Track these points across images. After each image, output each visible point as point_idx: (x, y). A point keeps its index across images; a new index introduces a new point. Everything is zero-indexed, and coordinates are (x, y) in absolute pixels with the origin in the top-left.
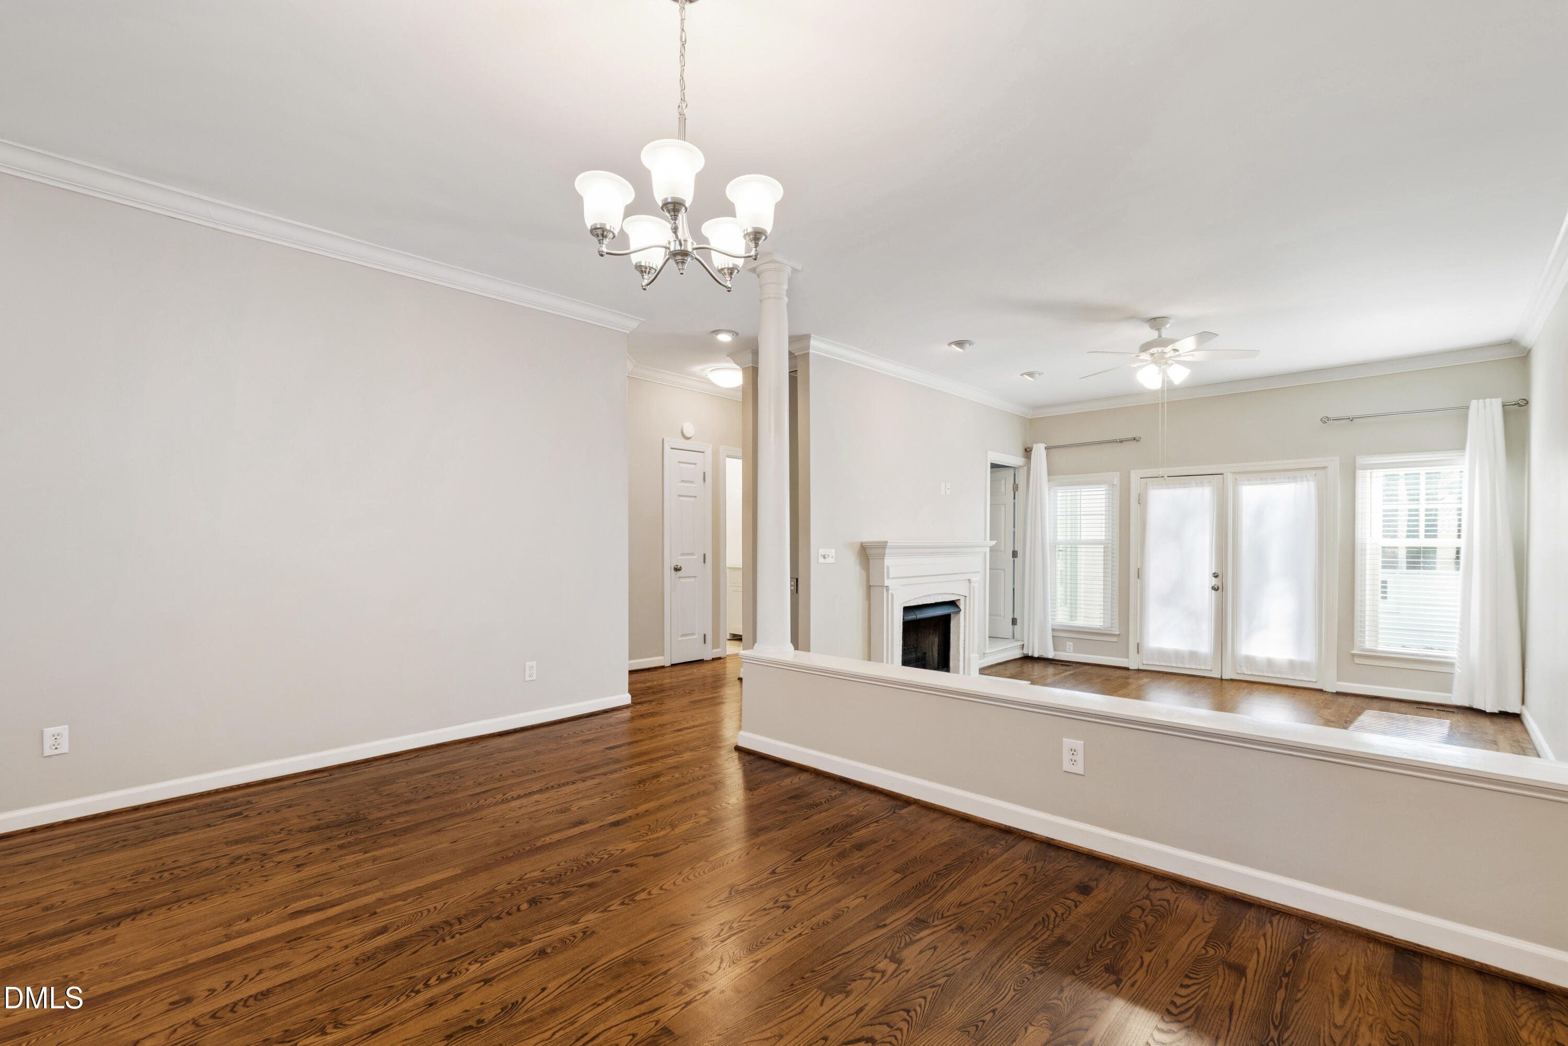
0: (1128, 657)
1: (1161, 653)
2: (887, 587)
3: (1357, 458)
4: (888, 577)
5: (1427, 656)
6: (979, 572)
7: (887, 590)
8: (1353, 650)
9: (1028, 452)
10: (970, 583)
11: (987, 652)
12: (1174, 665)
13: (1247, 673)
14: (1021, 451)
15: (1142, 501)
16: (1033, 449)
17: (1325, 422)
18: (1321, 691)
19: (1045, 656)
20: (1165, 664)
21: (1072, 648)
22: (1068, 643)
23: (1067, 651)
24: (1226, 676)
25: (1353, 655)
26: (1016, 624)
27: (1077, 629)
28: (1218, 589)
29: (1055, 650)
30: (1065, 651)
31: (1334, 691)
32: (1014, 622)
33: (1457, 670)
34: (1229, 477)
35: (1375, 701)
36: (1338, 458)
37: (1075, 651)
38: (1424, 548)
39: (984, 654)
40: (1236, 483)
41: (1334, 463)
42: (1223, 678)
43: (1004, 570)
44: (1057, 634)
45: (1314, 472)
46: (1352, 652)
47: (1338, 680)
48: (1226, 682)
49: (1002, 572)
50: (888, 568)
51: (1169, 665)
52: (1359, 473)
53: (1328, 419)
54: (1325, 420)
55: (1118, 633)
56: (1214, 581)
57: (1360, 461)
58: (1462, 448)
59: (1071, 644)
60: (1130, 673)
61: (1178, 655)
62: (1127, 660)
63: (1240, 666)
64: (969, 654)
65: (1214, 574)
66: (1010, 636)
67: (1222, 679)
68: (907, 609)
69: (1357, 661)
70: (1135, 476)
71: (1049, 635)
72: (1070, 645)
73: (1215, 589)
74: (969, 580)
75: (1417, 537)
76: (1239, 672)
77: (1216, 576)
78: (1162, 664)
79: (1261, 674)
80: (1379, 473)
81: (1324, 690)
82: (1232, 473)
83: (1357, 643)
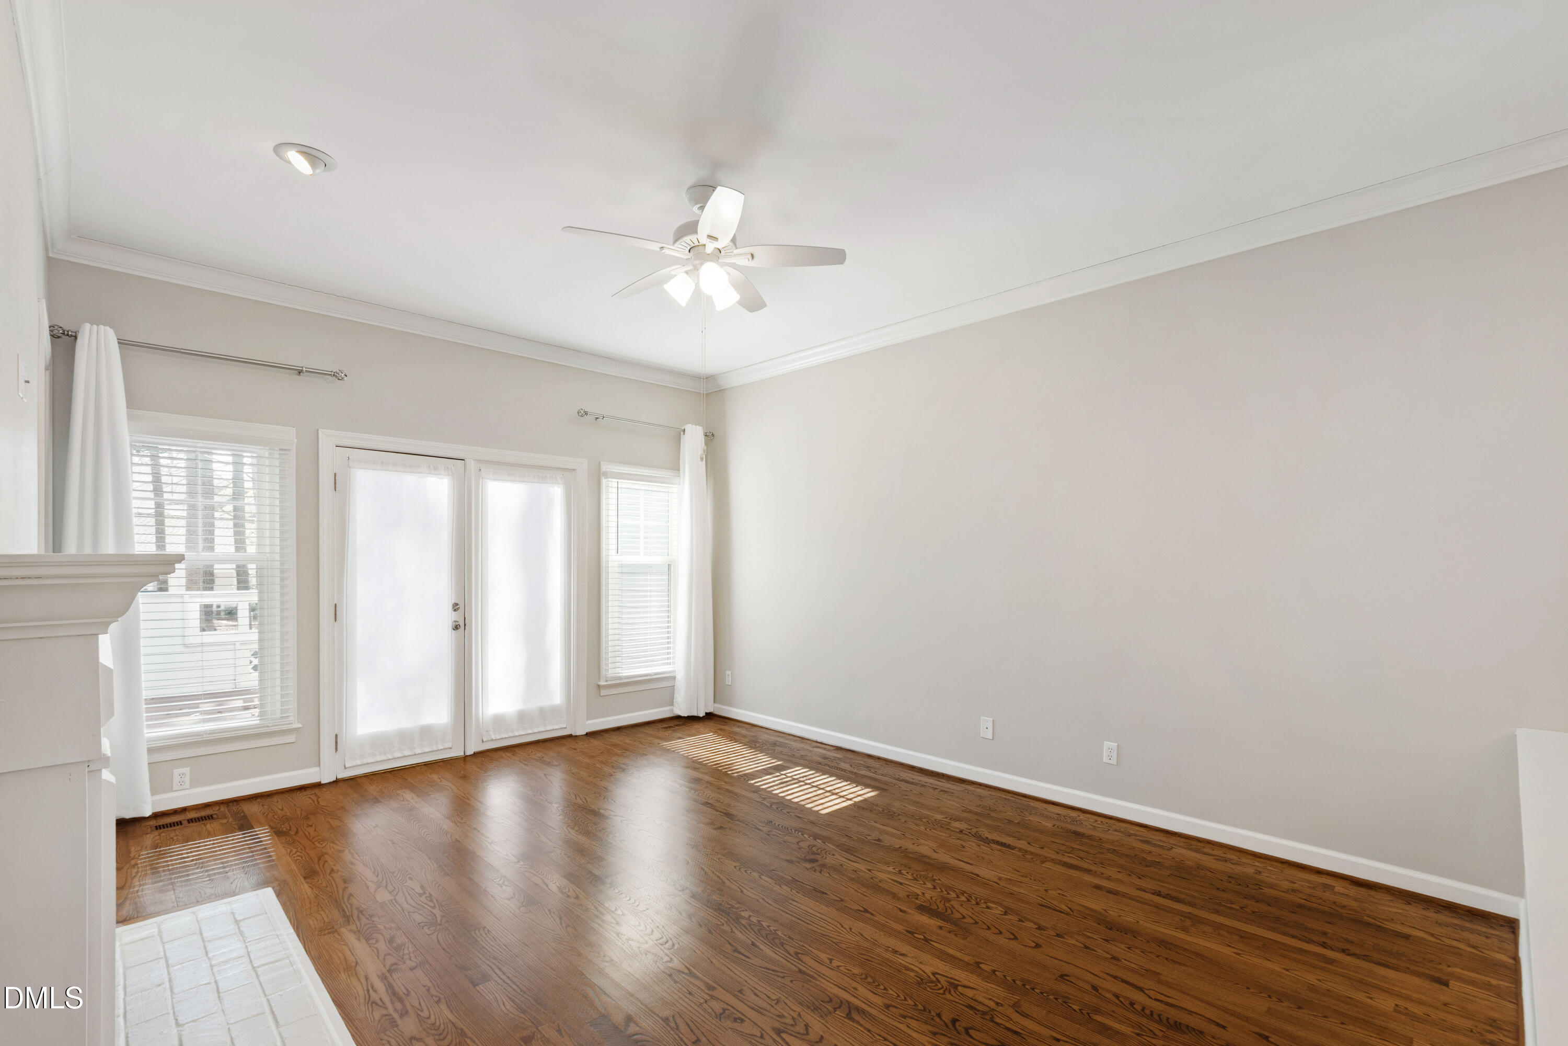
0: (319, 765)
1: (378, 741)
3: (602, 463)
8: (601, 681)
12: (398, 755)
13: (495, 738)
15: (341, 485)
16: (82, 336)
18: (570, 736)
20: (384, 758)
21: (187, 779)
22: (177, 772)
23: (175, 787)
24: (470, 752)
30: (171, 790)
31: (585, 733)
34: (472, 465)
37: (195, 783)
40: (480, 477)
41: (583, 466)
42: (467, 754)
45: (560, 474)
46: (599, 684)
47: (588, 719)
48: (472, 759)
51: (390, 757)
52: (604, 480)
56: (453, 617)
59: (187, 770)
60: (324, 789)
61: (403, 737)
62: (317, 769)
63: (487, 731)
65: (454, 605)
69: (603, 692)
71: (144, 762)
72: (182, 773)
76: (484, 740)
77: (456, 608)
78: (379, 758)
79: (511, 735)
81: (574, 734)
82: (475, 460)
83: (603, 673)
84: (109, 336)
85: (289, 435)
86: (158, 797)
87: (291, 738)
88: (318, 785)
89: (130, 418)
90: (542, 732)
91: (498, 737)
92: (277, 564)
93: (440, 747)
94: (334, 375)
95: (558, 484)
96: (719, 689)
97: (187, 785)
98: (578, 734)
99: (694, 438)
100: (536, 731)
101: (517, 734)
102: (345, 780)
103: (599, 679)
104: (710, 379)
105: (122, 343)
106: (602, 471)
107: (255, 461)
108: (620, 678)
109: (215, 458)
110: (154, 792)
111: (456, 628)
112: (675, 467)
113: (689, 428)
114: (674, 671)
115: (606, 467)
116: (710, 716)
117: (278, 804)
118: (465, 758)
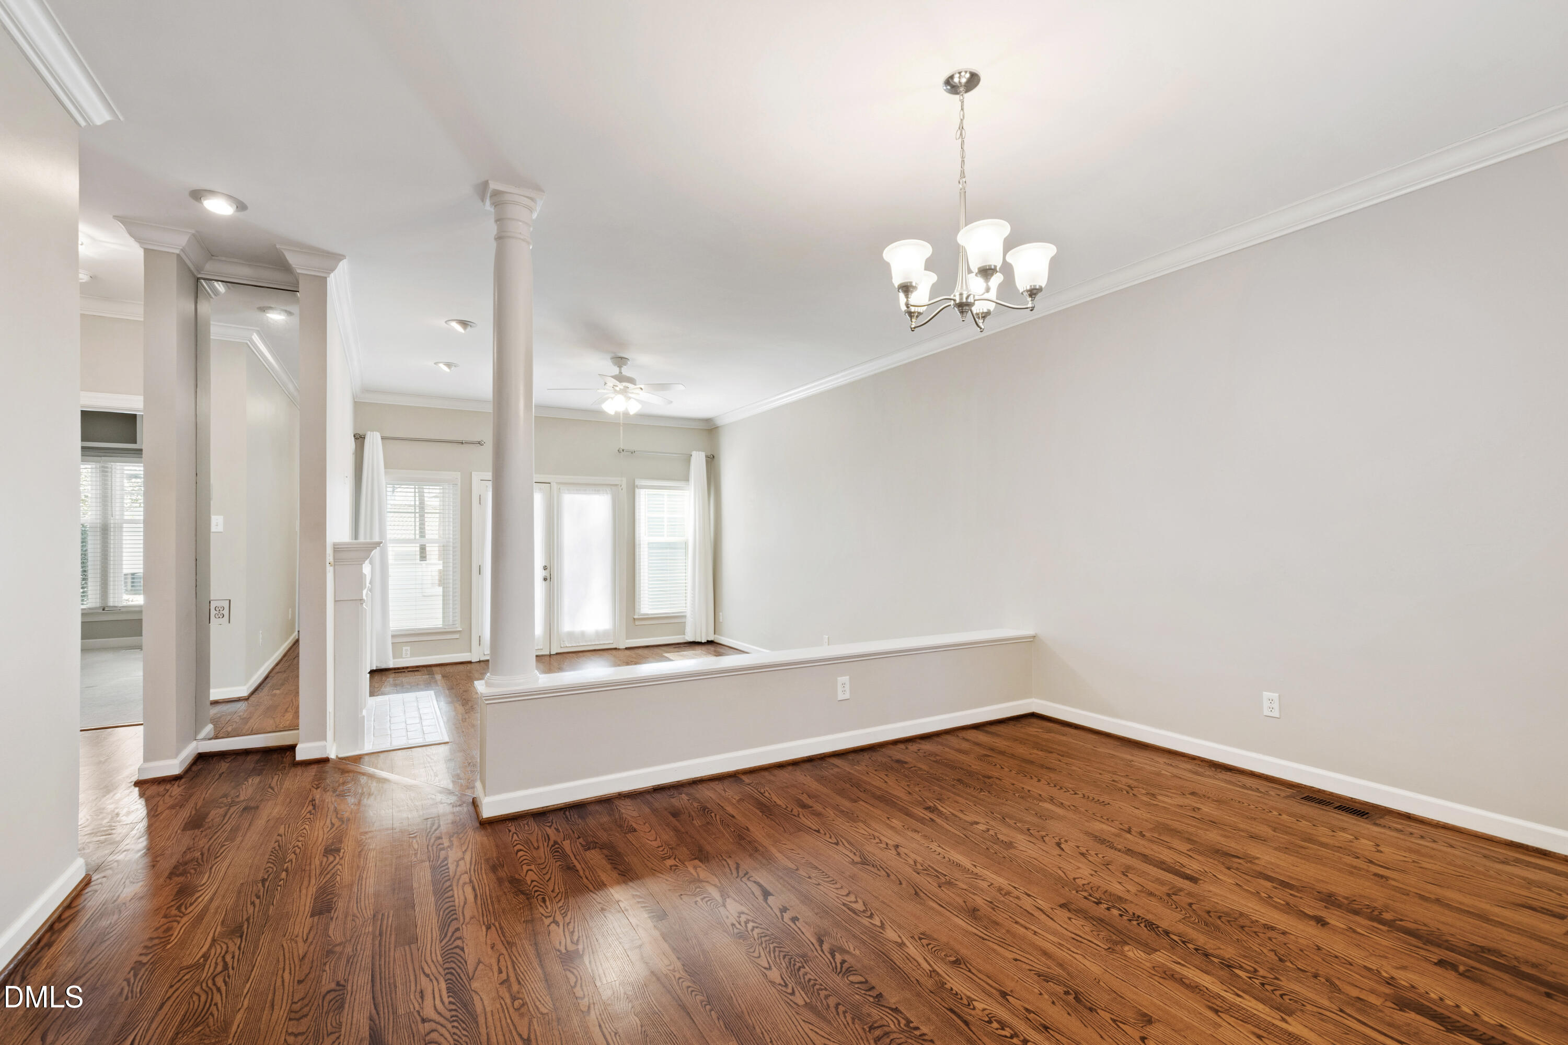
0: (470, 651)
3: (636, 480)
13: (569, 646)
15: (483, 502)
16: (367, 438)
17: (618, 452)
18: (615, 649)
19: (384, 666)
21: (409, 653)
22: (406, 647)
23: (404, 656)
24: (553, 652)
25: (634, 619)
31: (624, 648)
33: (688, 620)
34: (554, 486)
35: (648, 649)
36: (625, 479)
37: (412, 655)
40: (559, 493)
41: (624, 482)
42: (552, 653)
44: (396, 640)
45: (611, 487)
47: (627, 639)
48: (555, 656)
52: (637, 491)
53: (623, 451)
55: (460, 629)
56: (542, 574)
59: (408, 648)
60: (473, 666)
62: (469, 654)
63: (565, 641)
69: (637, 623)
71: (389, 641)
72: (407, 649)
75: (663, 536)
76: (563, 646)
77: (543, 570)
80: (648, 492)
81: (617, 648)
82: (557, 483)
83: (637, 610)
84: (377, 436)
85: (458, 475)
86: (396, 660)
87: (457, 636)
88: (470, 662)
89: (386, 473)
92: (451, 544)
94: (479, 443)
95: (607, 494)
96: (716, 627)
97: (409, 656)
98: (620, 648)
99: (698, 460)
101: (581, 644)
102: (483, 661)
103: (634, 615)
104: (708, 421)
105: (383, 438)
106: (636, 484)
107: (442, 491)
108: (648, 614)
109: (425, 490)
110: (394, 657)
111: (545, 579)
112: (686, 479)
113: (694, 453)
114: (685, 612)
115: (638, 482)
116: (710, 643)
117: (448, 669)
118: (550, 655)
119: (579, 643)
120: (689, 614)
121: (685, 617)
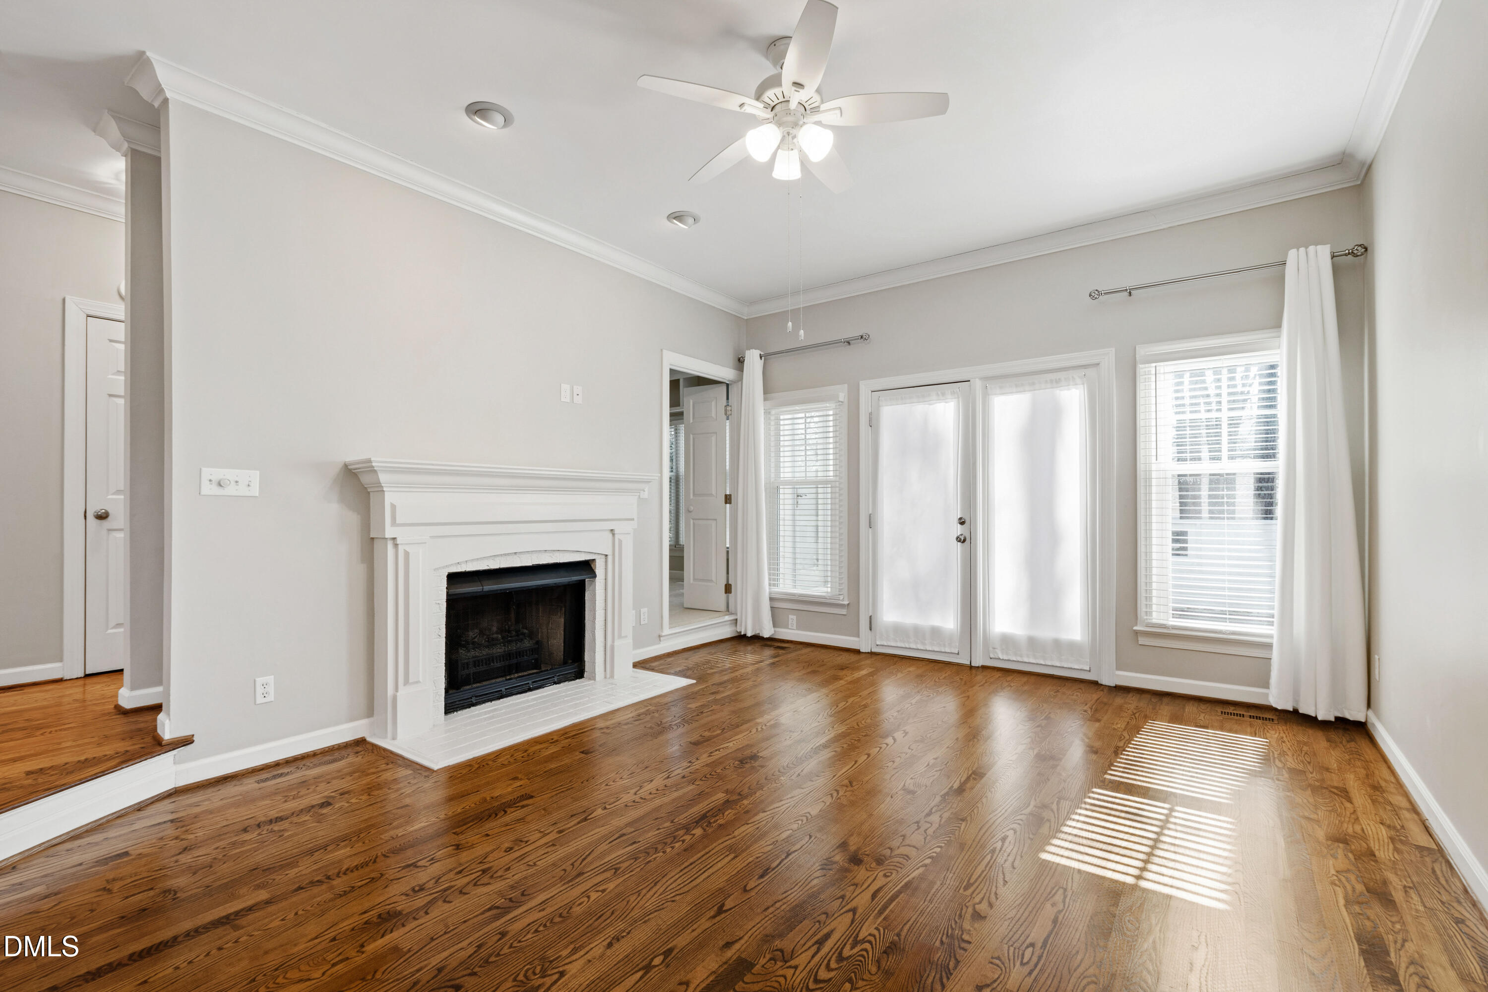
0: (858, 636)
1: (899, 630)
2: (394, 539)
3: (1138, 348)
4: (394, 523)
5: (1234, 633)
6: (633, 519)
7: (396, 545)
8: (1136, 625)
9: (740, 362)
10: (614, 535)
11: (663, 634)
12: (914, 647)
13: (1003, 658)
14: (731, 359)
15: (873, 422)
16: (746, 359)
17: (1094, 298)
18: (1095, 684)
20: (903, 645)
21: (794, 623)
22: (791, 617)
23: (790, 627)
24: (977, 663)
25: (1137, 633)
26: (730, 592)
27: (801, 598)
28: (964, 541)
29: (775, 625)
30: (787, 628)
31: (1113, 685)
32: (728, 589)
33: (1275, 655)
34: (978, 384)
35: (1166, 700)
36: (1114, 350)
37: (798, 628)
38: (1227, 474)
39: (660, 636)
40: (986, 395)
41: (1108, 358)
42: (973, 664)
43: (716, 520)
44: (777, 605)
45: (1082, 372)
46: (1135, 628)
47: (1117, 669)
48: (976, 670)
49: (713, 523)
50: (393, 507)
51: (907, 646)
52: (1141, 368)
53: (1100, 293)
54: (1094, 295)
55: (846, 602)
56: (958, 530)
57: (1143, 351)
58: (1278, 325)
59: (794, 617)
61: (918, 633)
62: (858, 639)
63: (994, 648)
64: (613, 641)
65: (960, 519)
66: (723, 607)
67: (971, 667)
68: (453, 578)
69: (1142, 640)
70: (865, 388)
71: (767, 605)
72: (792, 619)
73: (961, 540)
74: (612, 530)
75: (1219, 458)
76: (992, 656)
77: (962, 522)
78: (899, 644)
79: (1019, 659)
80: (1166, 368)
81: (1099, 682)
82: (981, 379)
83: (1143, 616)
85: (842, 390)
87: (842, 611)
88: (857, 652)
90: (1057, 667)
91: (1005, 657)
93: (947, 650)
94: (861, 339)
97: (795, 628)
98: (1104, 683)
99: (1311, 268)
100: (1050, 664)
101: (1026, 660)
102: (875, 654)
105: (764, 356)
106: (1139, 356)
108: (1171, 629)
119: (1021, 656)
120: (1275, 642)
121: (1269, 646)
